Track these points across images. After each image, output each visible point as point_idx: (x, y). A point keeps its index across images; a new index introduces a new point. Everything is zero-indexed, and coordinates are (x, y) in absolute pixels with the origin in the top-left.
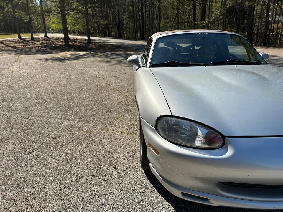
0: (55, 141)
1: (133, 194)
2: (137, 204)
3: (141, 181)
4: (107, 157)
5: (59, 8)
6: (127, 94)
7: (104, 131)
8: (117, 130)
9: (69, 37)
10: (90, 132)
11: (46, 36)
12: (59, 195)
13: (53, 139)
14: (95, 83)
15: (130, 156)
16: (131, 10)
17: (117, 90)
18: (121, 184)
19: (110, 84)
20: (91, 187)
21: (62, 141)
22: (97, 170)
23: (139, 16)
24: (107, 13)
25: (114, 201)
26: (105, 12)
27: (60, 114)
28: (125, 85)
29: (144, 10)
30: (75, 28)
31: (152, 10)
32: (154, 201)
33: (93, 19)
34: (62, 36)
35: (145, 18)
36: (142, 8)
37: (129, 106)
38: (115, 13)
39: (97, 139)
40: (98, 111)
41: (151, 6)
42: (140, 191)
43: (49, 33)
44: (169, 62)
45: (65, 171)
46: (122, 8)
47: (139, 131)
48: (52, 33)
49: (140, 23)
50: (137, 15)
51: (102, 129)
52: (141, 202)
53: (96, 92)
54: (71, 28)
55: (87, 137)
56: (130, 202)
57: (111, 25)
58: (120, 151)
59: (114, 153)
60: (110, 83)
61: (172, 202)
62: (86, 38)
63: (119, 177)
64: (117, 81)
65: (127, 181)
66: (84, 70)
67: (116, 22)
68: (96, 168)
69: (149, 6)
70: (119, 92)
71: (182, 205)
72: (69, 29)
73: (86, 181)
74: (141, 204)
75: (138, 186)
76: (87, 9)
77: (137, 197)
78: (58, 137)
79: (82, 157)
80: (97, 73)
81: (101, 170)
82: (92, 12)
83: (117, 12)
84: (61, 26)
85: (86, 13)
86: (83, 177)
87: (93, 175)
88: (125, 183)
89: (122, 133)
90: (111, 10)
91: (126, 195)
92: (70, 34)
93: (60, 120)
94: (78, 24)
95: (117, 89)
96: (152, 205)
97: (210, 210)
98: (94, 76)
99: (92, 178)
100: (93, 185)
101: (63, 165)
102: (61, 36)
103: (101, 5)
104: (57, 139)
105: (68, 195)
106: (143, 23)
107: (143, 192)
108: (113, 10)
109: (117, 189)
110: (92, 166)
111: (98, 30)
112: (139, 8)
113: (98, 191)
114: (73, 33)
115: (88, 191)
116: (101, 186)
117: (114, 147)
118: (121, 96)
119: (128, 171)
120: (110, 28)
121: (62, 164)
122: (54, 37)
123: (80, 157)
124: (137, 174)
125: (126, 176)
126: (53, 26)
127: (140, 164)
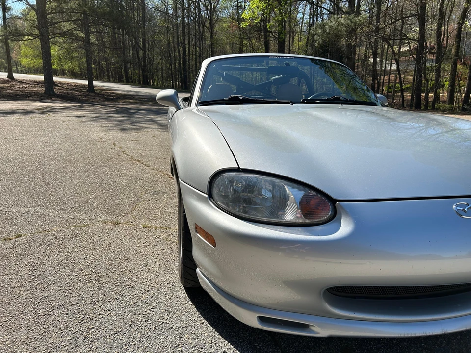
0: (9, 244)
1: (163, 331)
2: (171, 350)
3: (180, 308)
4: (114, 269)
5: (38, 29)
6: (157, 166)
7: (109, 225)
8: (135, 223)
9: (54, 80)
10: (82, 226)
11: (10, 77)
12: (7, 342)
13: (5, 240)
14: (98, 149)
15: (160, 265)
16: (164, 42)
17: (138, 161)
18: (139, 314)
19: (125, 151)
20: (77, 325)
21: (23, 243)
22: (91, 293)
23: (179, 52)
24: (123, 44)
25: (124, 347)
26: (120, 42)
27: (24, 198)
28: (153, 153)
29: (187, 43)
30: (66, 67)
31: (200, 44)
32: (204, 342)
33: (98, 53)
34: (41, 78)
35: (189, 55)
36: (184, 40)
37: (160, 185)
38: (139, 45)
39: (96, 238)
40: (99, 192)
41: (198, 37)
42: (178, 325)
43: (17, 72)
44: (230, 97)
45: (24, 297)
46: (150, 39)
47: (177, 223)
48: (22, 72)
49: (180, 64)
50: (175, 51)
51: (105, 222)
52: (179, 345)
53: (98, 163)
54: (58, 65)
55: (74, 236)
56: (157, 347)
57: (131, 63)
58: (140, 258)
59: (129, 260)
60: (126, 149)
61: (239, 340)
62: (86, 83)
63: (137, 303)
64: (138, 147)
65: (152, 308)
66: (78, 130)
67: (139, 59)
68: (90, 289)
69: (195, 36)
70: (142, 163)
71: (258, 345)
72: (54, 67)
73: (67, 314)
74: (180, 349)
75: (174, 316)
76: (88, 34)
77: (172, 336)
78: (16, 238)
79: (62, 270)
80: (101, 135)
81: (100, 292)
82: (97, 41)
83: (141, 44)
84: (39, 62)
85: (87, 41)
86: (61, 306)
87: (84, 302)
88: (148, 312)
89: (144, 227)
90: (131, 41)
91: (149, 334)
92: (57, 75)
93: (23, 209)
94: (72, 59)
95: (137, 159)
96: (201, 350)
97: (311, 350)
98: (96, 140)
99: (80, 306)
100: (82, 321)
101: (21, 286)
102: (38, 78)
103: (114, 29)
104: (14, 240)
105: (26, 342)
106: (185, 62)
107: (184, 326)
108: (135, 39)
109: (131, 324)
110: (82, 285)
111: (108, 71)
112: (178, 39)
113: (92, 330)
114: (63, 73)
115: (71, 333)
116: (98, 322)
117: (128, 251)
118: (145, 170)
119: (155, 291)
120: (129, 68)
121: (19, 284)
122: (25, 79)
123: (59, 270)
124: (171, 295)
125: (151, 299)
126: (25, 61)
127: (178, 277)
